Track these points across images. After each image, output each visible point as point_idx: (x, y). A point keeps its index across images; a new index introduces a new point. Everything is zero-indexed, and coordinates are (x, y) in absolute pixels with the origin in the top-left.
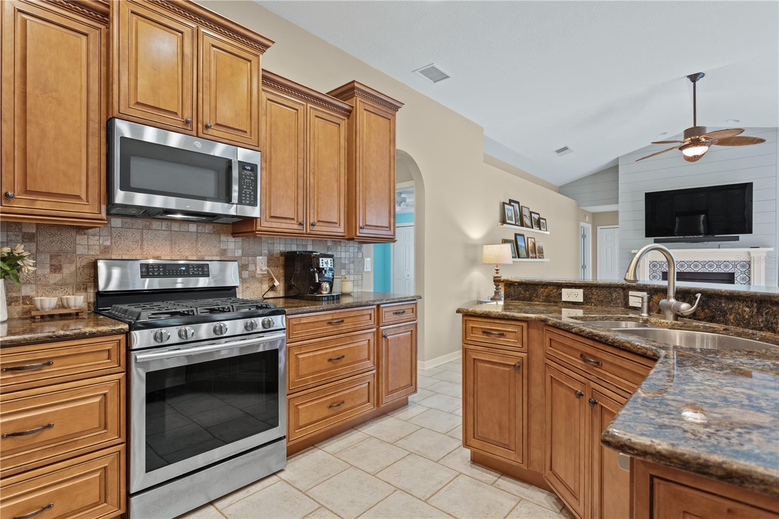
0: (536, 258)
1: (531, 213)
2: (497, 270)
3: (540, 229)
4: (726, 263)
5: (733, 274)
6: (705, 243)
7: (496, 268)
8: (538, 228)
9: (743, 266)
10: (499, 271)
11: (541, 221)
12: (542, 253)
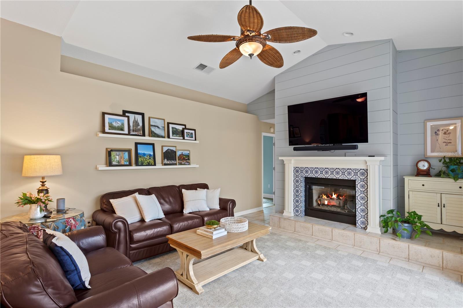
0: (176, 164)
1: (168, 124)
2: (43, 182)
3: (184, 139)
4: (349, 171)
5: (354, 181)
6: (332, 151)
7: (41, 180)
8: (182, 138)
9: (362, 174)
10: (45, 183)
11: (186, 131)
12: (189, 159)
